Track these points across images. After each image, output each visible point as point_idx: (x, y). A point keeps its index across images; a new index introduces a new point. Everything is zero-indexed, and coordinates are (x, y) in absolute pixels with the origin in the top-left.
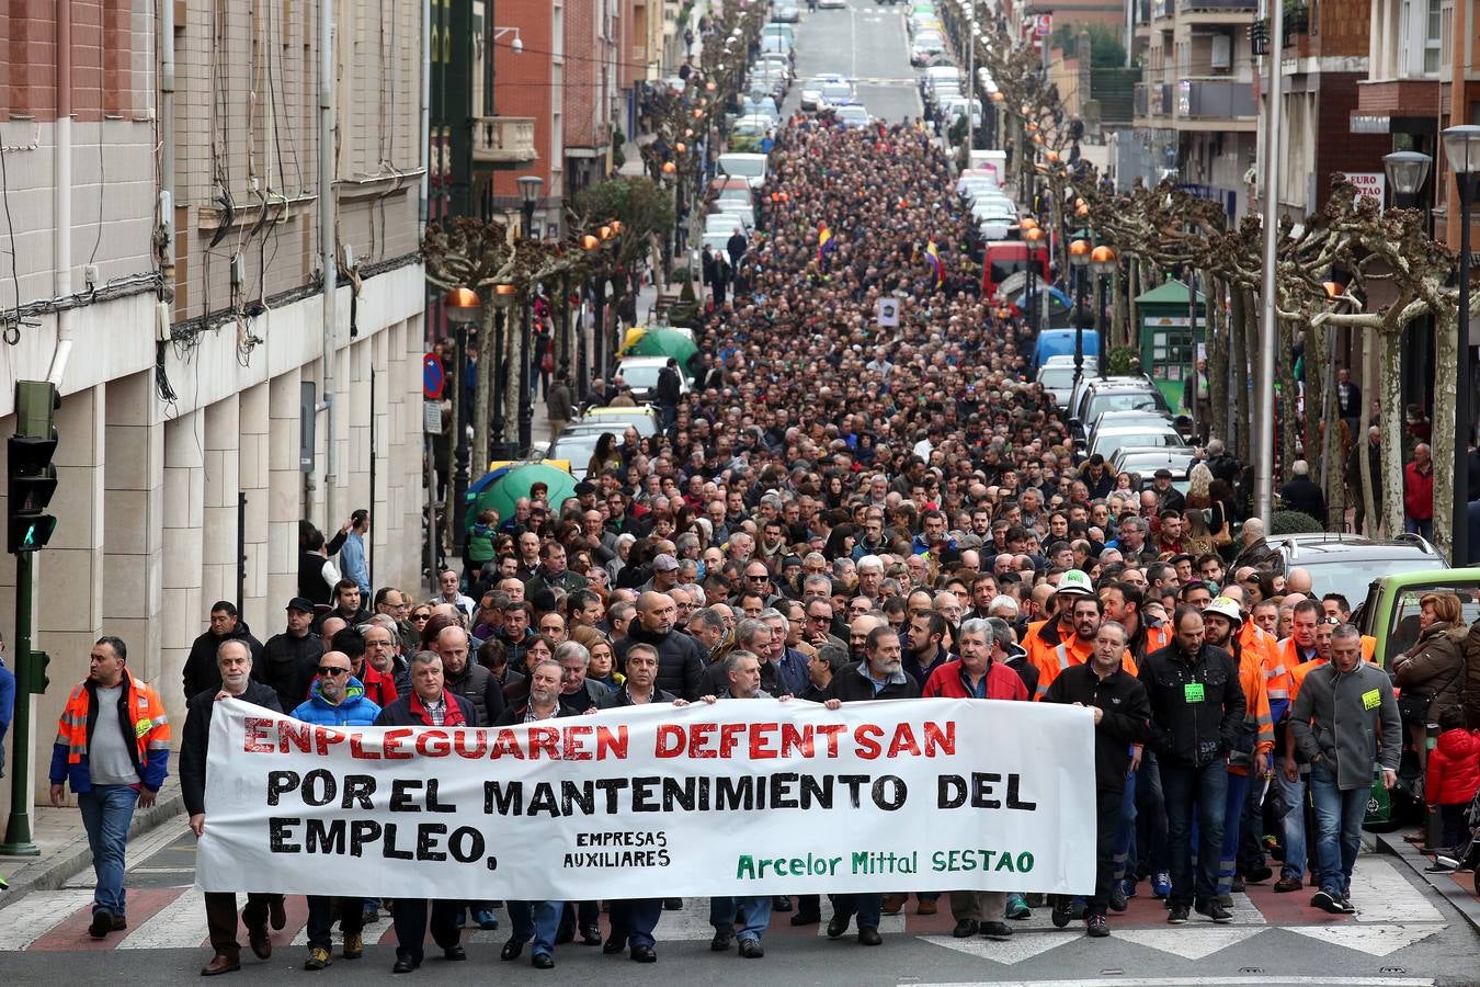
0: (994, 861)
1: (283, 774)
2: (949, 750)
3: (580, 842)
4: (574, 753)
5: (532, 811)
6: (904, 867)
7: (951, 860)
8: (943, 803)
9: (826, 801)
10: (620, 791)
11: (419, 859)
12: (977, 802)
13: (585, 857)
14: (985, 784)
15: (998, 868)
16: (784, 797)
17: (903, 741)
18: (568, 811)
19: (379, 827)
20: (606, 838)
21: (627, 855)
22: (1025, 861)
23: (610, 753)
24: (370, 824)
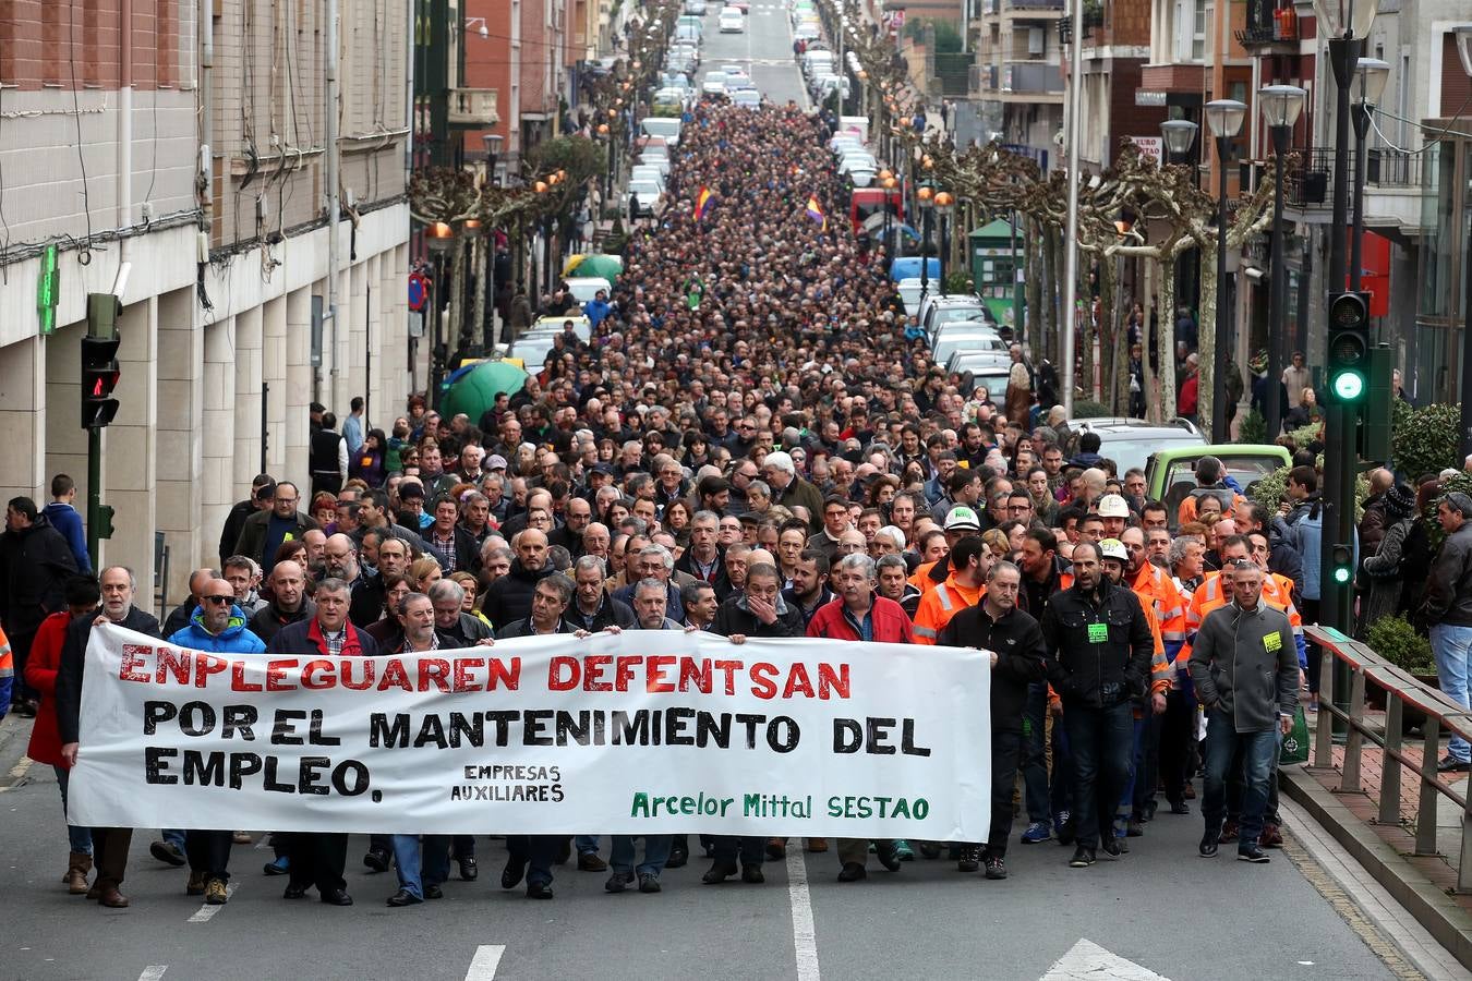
0: (890, 808)
1: (161, 704)
2: (844, 694)
3: (469, 775)
4: (465, 688)
5: (419, 743)
6: (798, 813)
7: (848, 807)
8: (839, 746)
9: (723, 741)
10: (511, 723)
11: (301, 792)
12: (872, 749)
13: (474, 790)
14: (880, 729)
15: (894, 816)
16: (679, 733)
17: (798, 682)
18: (456, 743)
19: (260, 760)
20: (495, 772)
21: (518, 789)
22: (921, 807)
23: (500, 683)
24: (250, 756)
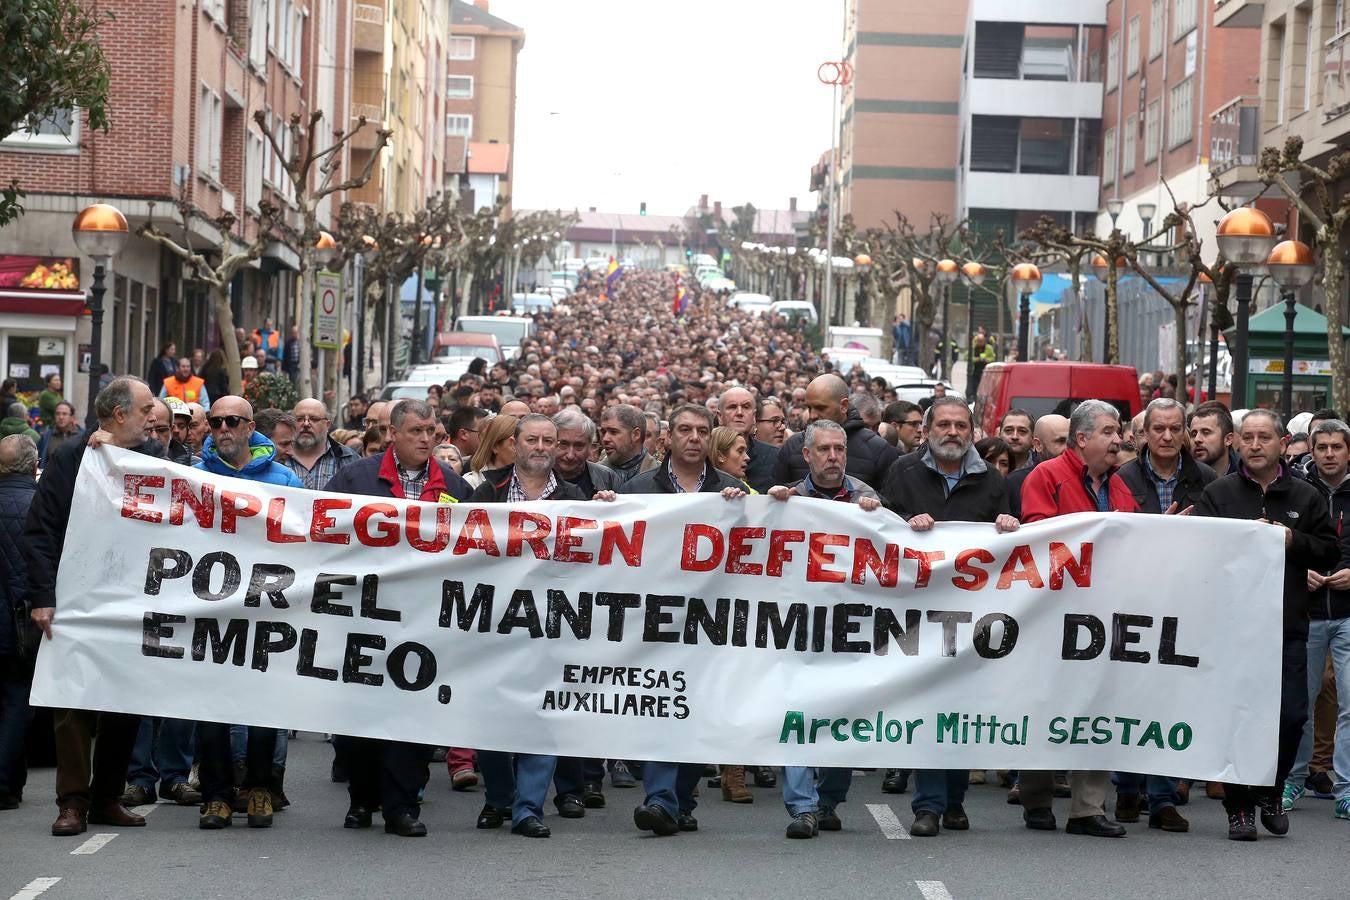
0: (1137, 733)
1: (171, 554)
2: (1082, 580)
3: (568, 677)
4: (570, 552)
5: (504, 628)
6: (1009, 737)
7: (1076, 729)
8: (1069, 651)
9: (909, 644)
10: (628, 611)
11: (346, 680)
12: (1119, 654)
13: (572, 697)
14: (1131, 629)
15: (1142, 743)
16: (851, 637)
17: (1020, 567)
18: (554, 632)
19: (294, 633)
20: (603, 674)
21: (631, 699)
22: (1180, 734)
23: (617, 556)
24: (281, 627)
